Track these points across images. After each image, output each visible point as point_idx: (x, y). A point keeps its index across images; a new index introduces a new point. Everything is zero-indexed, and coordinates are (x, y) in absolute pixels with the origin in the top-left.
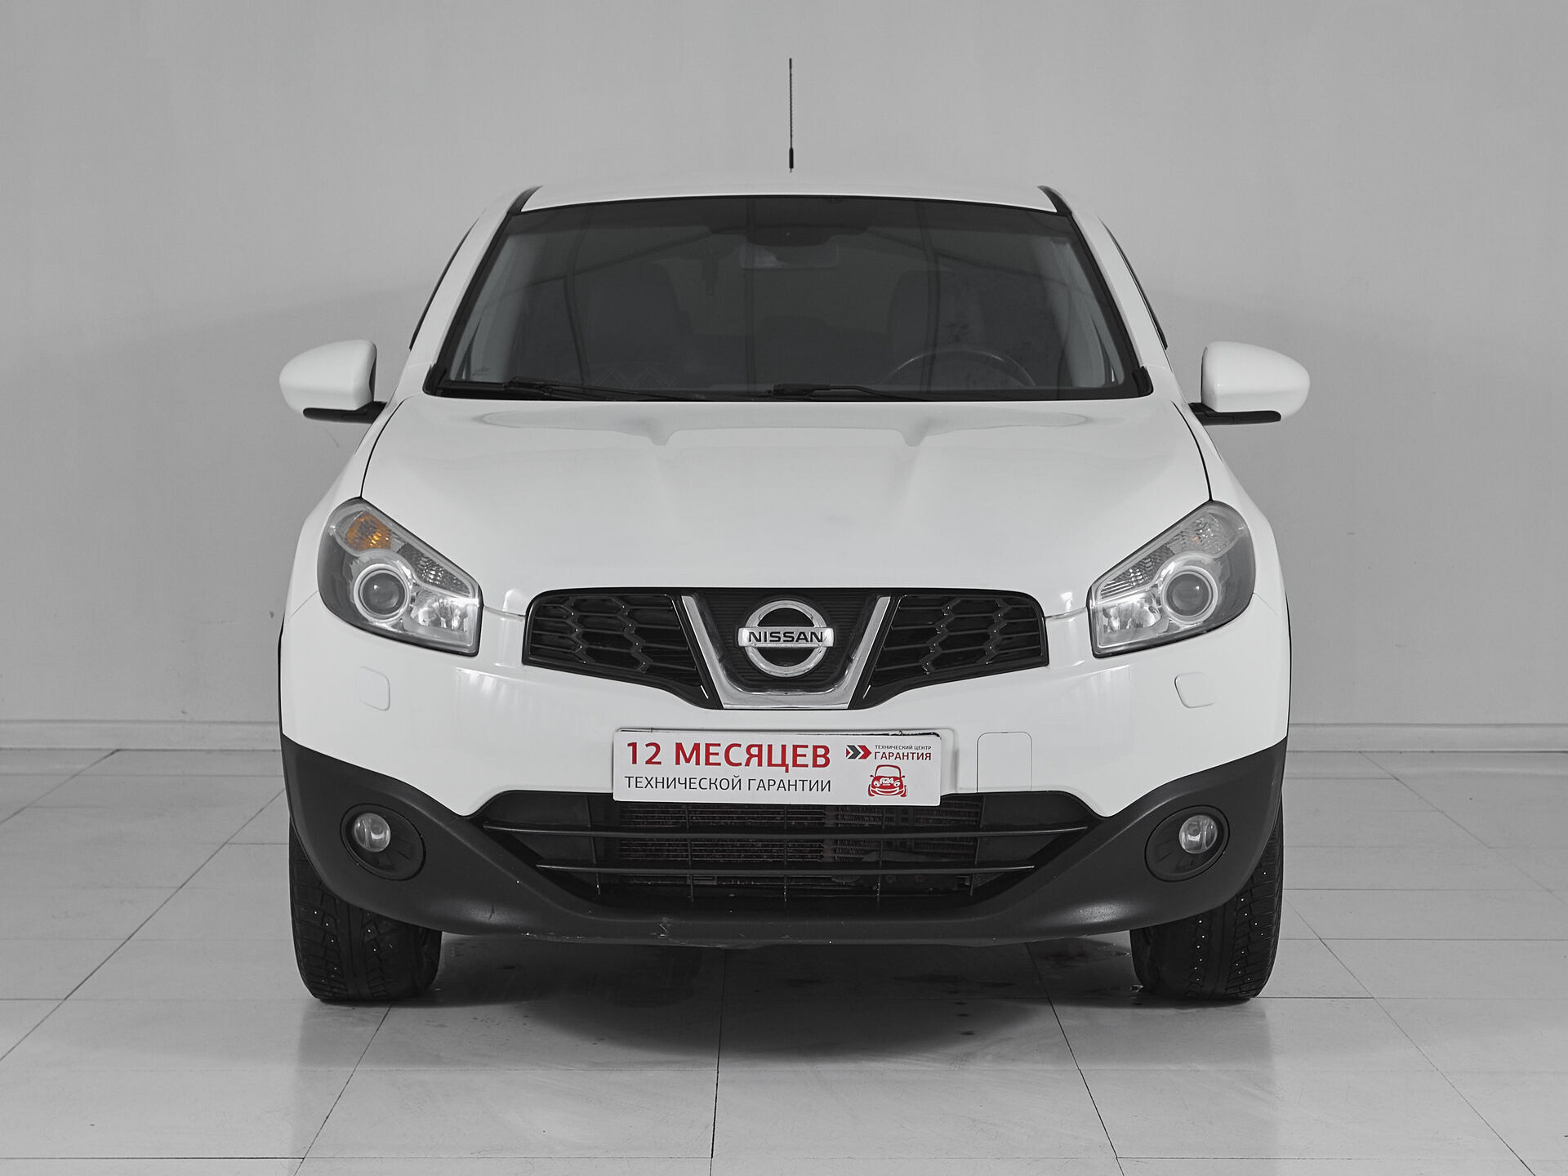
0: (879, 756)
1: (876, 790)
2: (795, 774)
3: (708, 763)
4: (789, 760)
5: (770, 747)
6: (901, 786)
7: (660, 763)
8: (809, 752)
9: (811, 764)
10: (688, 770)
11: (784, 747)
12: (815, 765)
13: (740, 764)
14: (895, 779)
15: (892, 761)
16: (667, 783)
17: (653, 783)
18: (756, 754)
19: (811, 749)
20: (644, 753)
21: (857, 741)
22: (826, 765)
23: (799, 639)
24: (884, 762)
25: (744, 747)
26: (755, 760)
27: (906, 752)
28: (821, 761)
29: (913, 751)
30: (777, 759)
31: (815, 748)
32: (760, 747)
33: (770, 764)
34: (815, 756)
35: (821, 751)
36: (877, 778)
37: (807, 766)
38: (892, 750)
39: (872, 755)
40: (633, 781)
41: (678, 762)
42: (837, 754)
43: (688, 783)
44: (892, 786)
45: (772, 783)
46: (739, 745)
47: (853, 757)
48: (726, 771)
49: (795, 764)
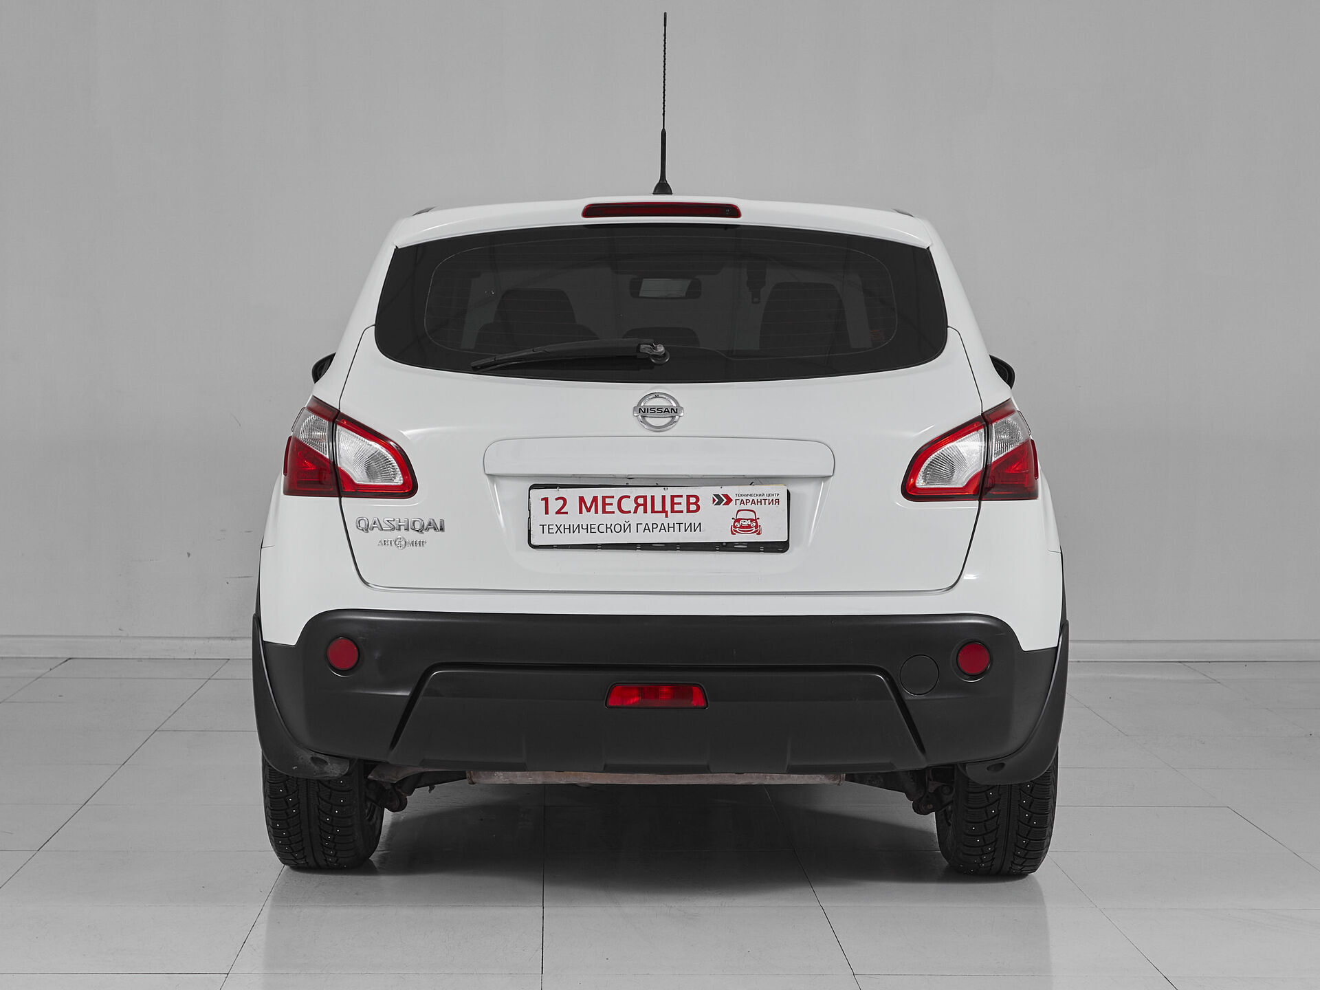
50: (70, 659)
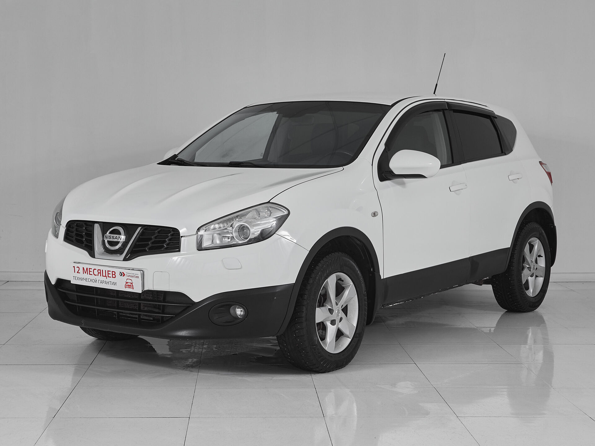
0: (127, 276)
1: (127, 286)
2: (109, 279)
3: (90, 274)
4: (107, 275)
5: (102, 270)
6: (132, 286)
7: (80, 273)
8: (111, 273)
9: (112, 277)
10: (86, 276)
11: (105, 271)
12: (113, 277)
13: (96, 275)
14: (131, 283)
15: (131, 278)
16: (82, 279)
17: (79, 278)
18: (100, 272)
19: (111, 272)
20: (77, 269)
21: (122, 271)
22: (115, 277)
23: (115, 238)
24: (128, 278)
25: (97, 270)
26: (99, 274)
27: (133, 275)
28: (114, 276)
29: (135, 275)
30: (104, 275)
31: (112, 272)
32: (100, 270)
33: (103, 276)
34: (113, 274)
35: (114, 273)
36: (127, 283)
37: (111, 277)
38: (130, 274)
39: (125, 276)
40: (75, 277)
41: (83, 273)
42: (117, 274)
43: (86, 280)
44: (130, 286)
45: (103, 282)
46: (96, 269)
47: (121, 276)
48: (93, 277)
49: (108, 277)
50: (8, 281)
